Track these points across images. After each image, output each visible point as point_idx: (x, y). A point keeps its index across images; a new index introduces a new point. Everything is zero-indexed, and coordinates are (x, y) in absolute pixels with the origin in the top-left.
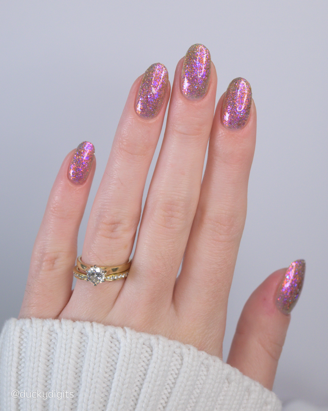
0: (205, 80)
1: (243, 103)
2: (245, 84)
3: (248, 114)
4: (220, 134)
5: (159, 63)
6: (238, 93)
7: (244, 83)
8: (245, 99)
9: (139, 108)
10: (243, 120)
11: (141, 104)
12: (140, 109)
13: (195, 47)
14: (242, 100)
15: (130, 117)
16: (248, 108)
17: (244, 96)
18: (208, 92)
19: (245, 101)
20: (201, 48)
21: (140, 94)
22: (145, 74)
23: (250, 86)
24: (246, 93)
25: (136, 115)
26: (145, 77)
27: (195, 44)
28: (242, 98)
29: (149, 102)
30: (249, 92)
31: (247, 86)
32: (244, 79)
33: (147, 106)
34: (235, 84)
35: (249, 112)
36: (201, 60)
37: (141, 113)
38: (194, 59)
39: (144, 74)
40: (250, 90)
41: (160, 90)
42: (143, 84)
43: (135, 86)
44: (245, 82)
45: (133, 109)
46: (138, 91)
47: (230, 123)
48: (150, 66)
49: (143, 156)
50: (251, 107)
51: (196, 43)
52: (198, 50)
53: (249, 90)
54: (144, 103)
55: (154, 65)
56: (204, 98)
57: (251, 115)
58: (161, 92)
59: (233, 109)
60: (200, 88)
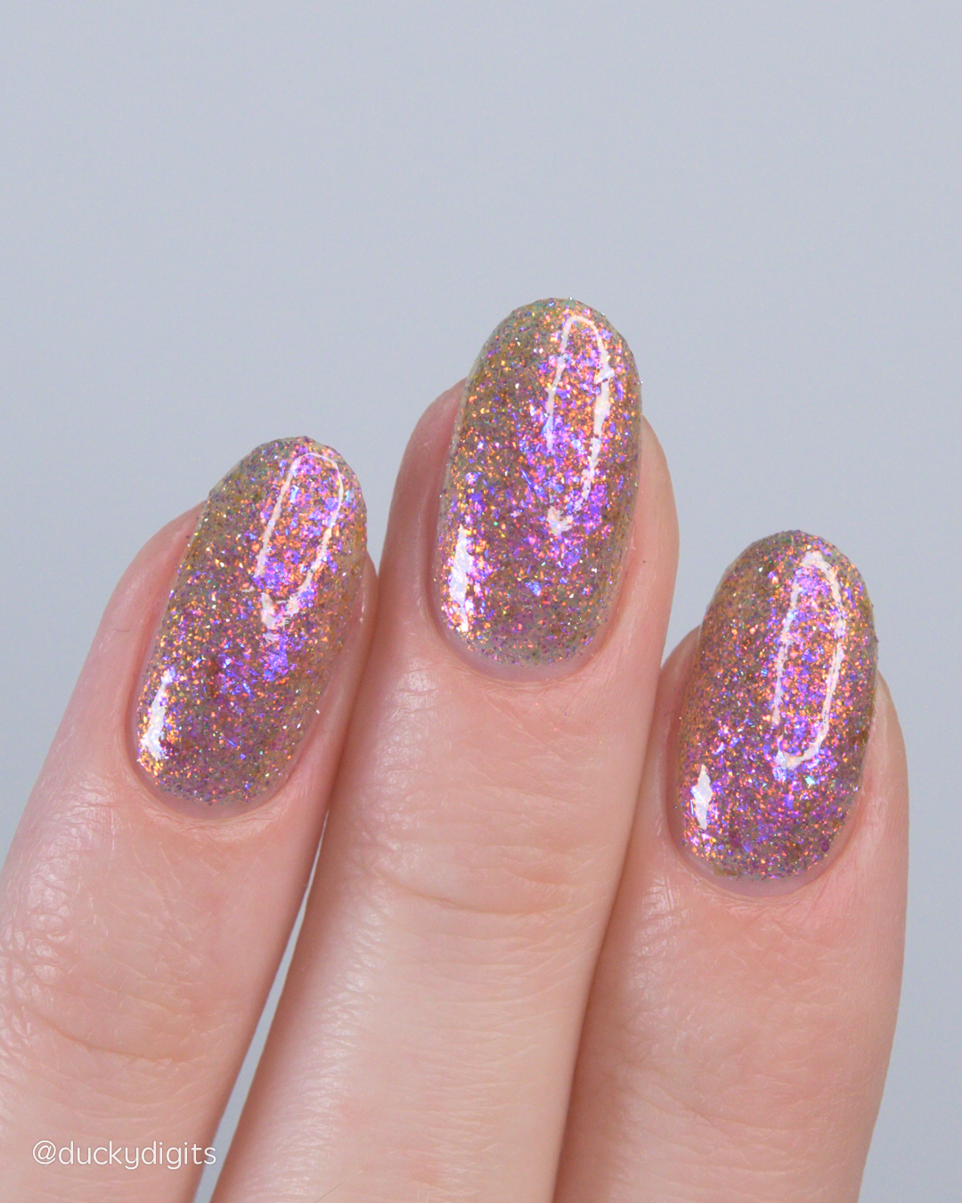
0: (601, 543)
1: (820, 705)
2: (831, 576)
3: (855, 781)
4: (659, 916)
5: (307, 440)
6: (786, 638)
7: (823, 566)
8: (832, 680)
9: (151, 741)
10: (819, 817)
11: (170, 709)
12: (163, 744)
13: (538, 323)
14: (811, 682)
15: (92, 797)
16: (853, 740)
17: (827, 659)
18: (613, 621)
19: (830, 691)
20: (577, 325)
21: (169, 642)
22: (205, 510)
23: (863, 592)
24: (838, 633)
25: (130, 779)
26: (207, 527)
27: (537, 303)
28: (808, 669)
29: (224, 700)
30: (858, 629)
31: (842, 590)
32: (820, 540)
33: (208, 724)
34: (766, 573)
35: (858, 762)
36: (574, 412)
37: (166, 771)
38: (525, 397)
39: (202, 506)
40: (863, 614)
41: (303, 621)
42: (191, 573)
43: (135, 586)
44: (832, 560)
45: (117, 739)
46: (152, 619)
47: (734, 840)
48: (242, 456)
49: (168, 1061)
50: (874, 728)
51: (544, 297)
52: (554, 339)
53: (856, 613)
54: (188, 705)
55: (269, 449)
56: (585, 661)
57: (869, 789)
58: (308, 631)
59: (754, 745)
60: (563, 597)
